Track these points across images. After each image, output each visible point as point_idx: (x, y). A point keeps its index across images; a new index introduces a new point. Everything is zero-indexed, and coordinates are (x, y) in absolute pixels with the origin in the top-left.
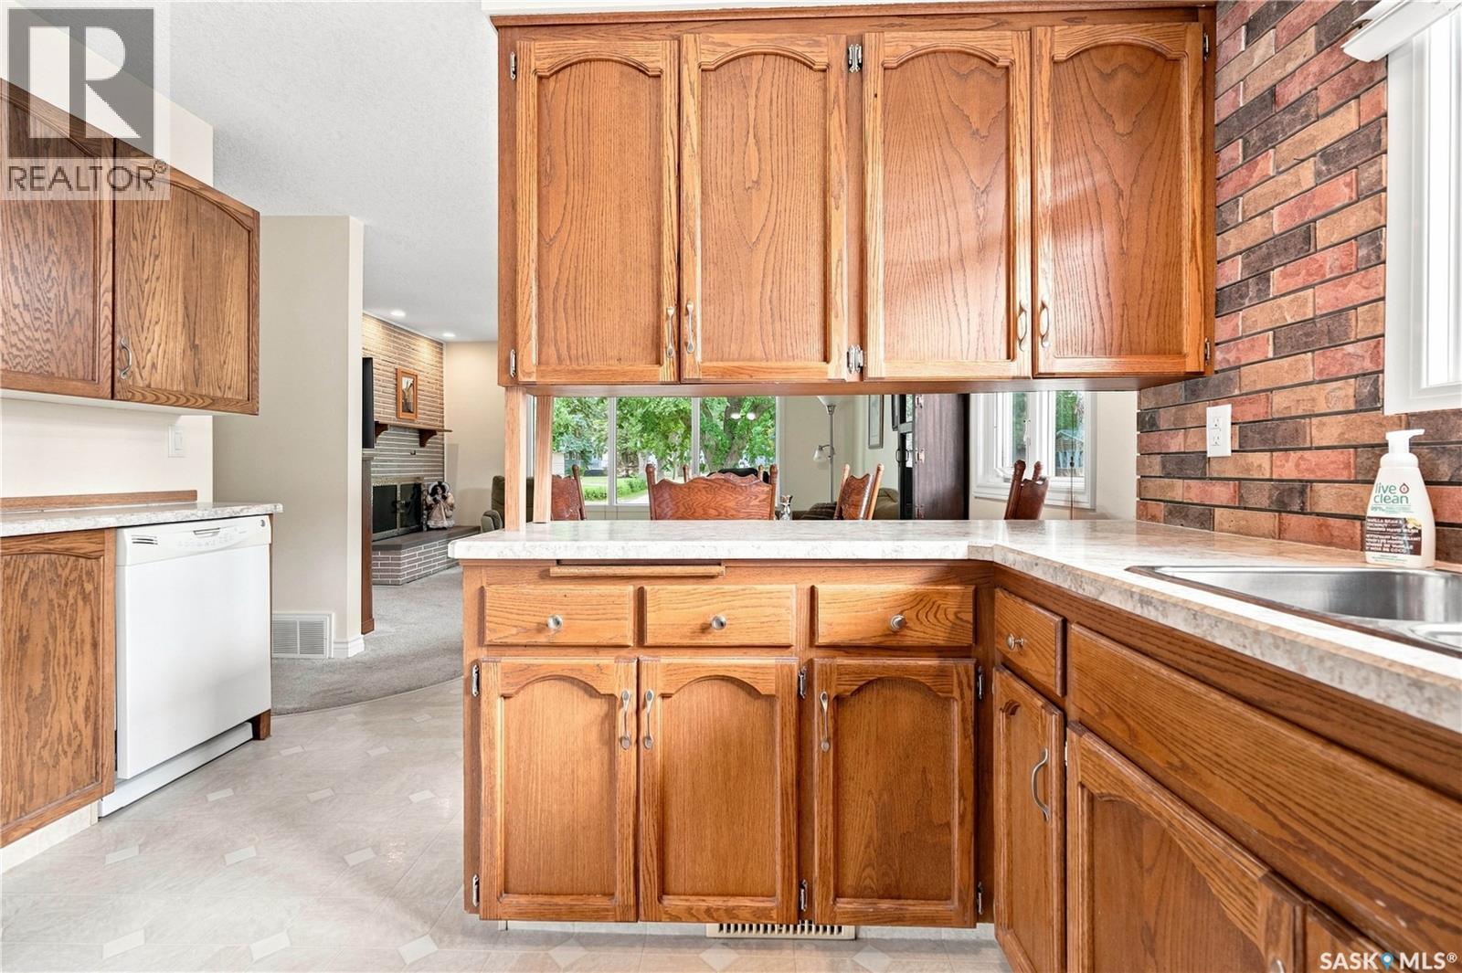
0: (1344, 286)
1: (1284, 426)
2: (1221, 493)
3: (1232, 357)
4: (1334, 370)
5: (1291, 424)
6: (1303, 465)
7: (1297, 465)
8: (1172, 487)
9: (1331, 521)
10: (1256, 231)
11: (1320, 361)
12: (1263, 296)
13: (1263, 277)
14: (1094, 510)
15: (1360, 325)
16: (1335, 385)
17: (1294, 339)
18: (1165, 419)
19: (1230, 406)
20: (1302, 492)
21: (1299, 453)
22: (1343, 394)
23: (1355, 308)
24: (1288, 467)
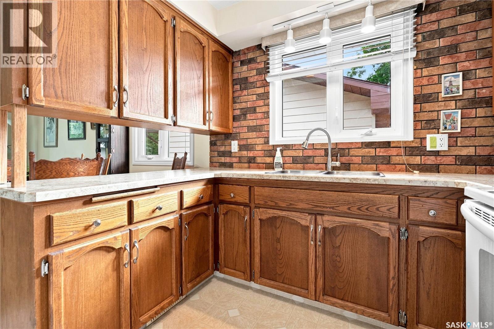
0: (262, 121)
1: (250, 146)
2: (235, 160)
3: (238, 131)
4: (260, 136)
5: (251, 146)
6: (254, 154)
7: (253, 154)
8: (221, 159)
9: (260, 164)
10: (244, 105)
11: (257, 134)
12: (245, 119)
13: (245, 115)
14: (193, 166)
15: (265, 128)
16: (260, 139)
17: (251, 129)
18: (218, 143)
19: (237, 141)
20: (254, 159)
21: (253, 152)
22: (262, 141)
23: (264, 125)
24: (251, 154)
